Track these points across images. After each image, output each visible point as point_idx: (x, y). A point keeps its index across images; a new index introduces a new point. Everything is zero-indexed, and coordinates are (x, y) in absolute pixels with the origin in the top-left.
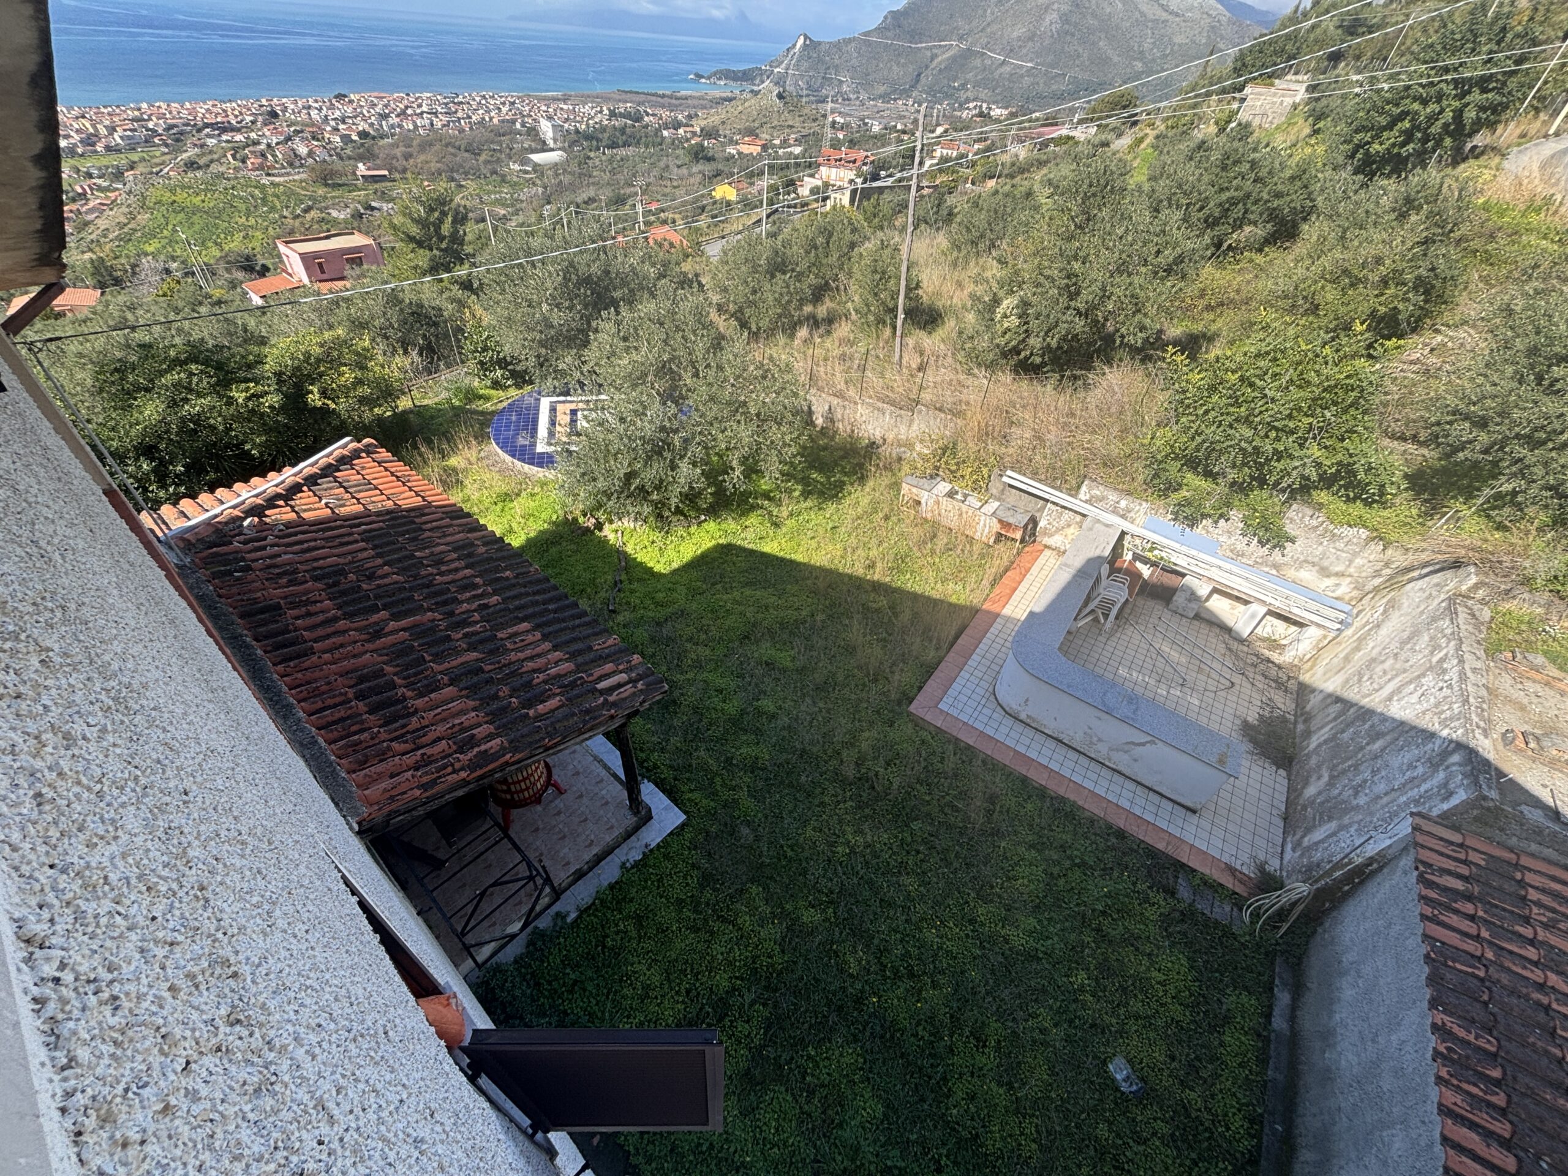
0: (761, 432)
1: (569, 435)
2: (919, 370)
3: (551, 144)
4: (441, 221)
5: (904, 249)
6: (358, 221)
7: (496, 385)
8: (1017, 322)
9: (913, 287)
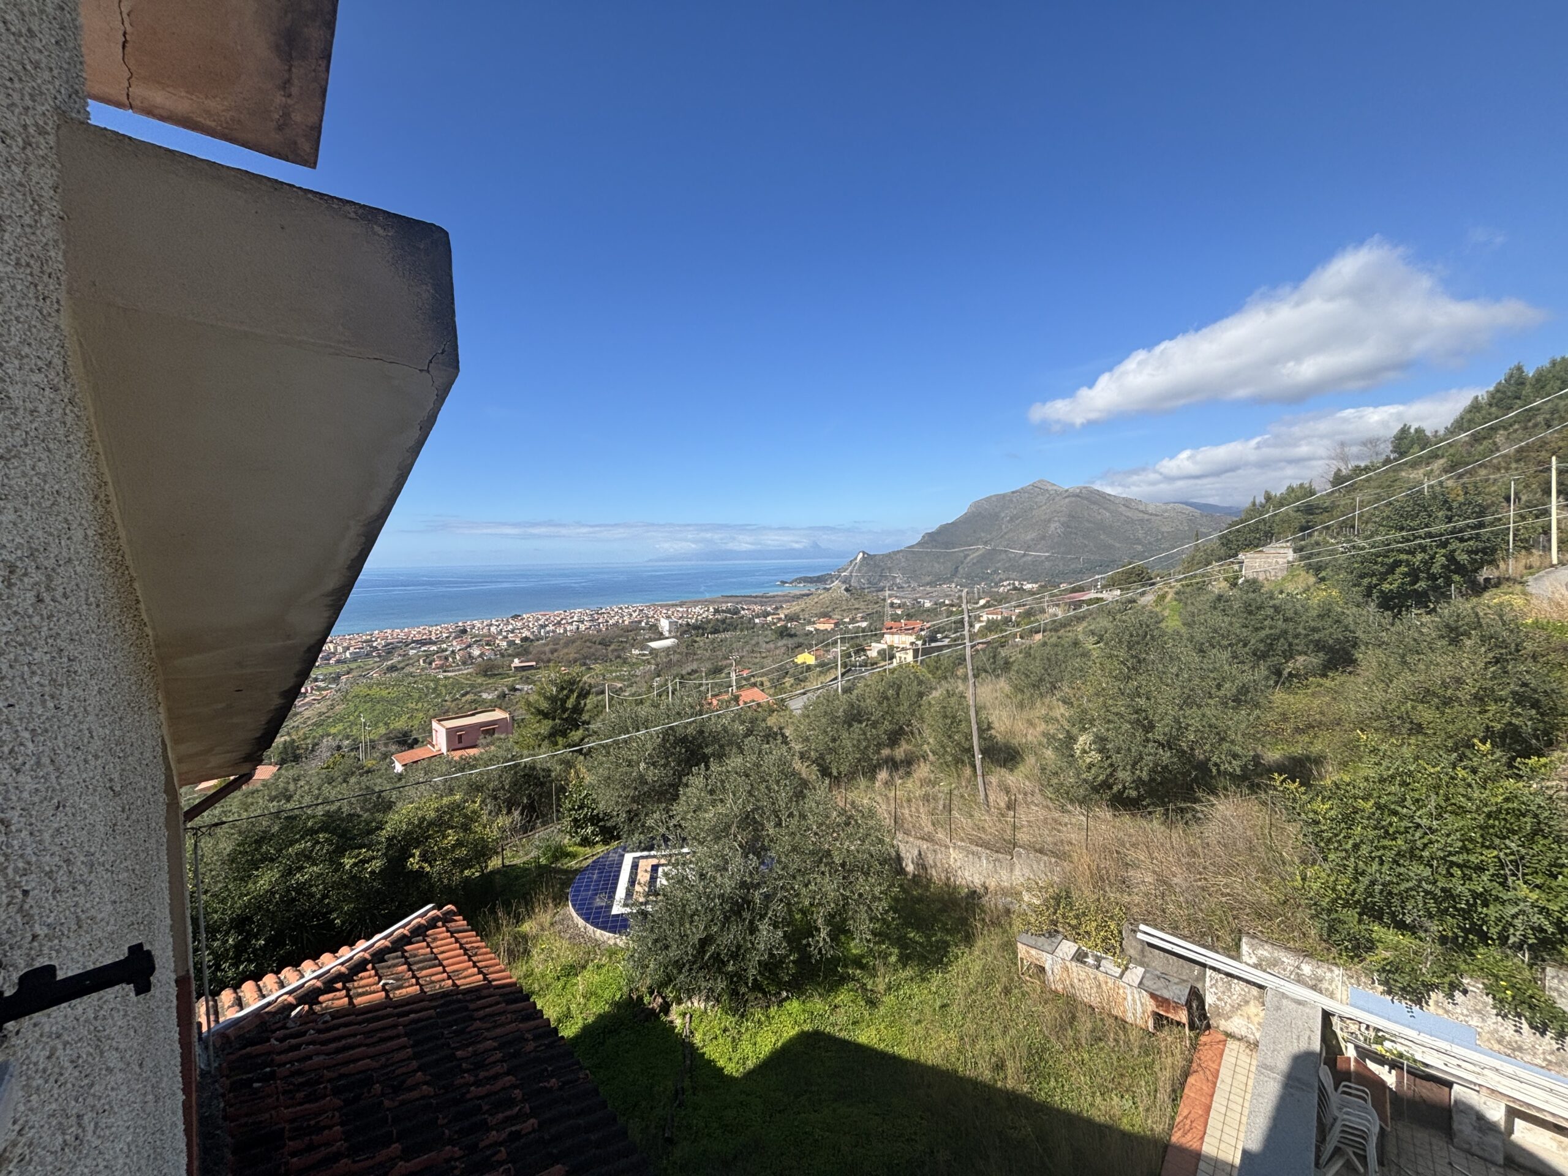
0: (847, 883)
1: (647, 895)
2: (1009, 808)
3: (667, 634)
4: (568, 697)
5: (969, 695)
6: (502, 701)
7: (586, 842)
8: (1098, 757)
9: (985, 729)
